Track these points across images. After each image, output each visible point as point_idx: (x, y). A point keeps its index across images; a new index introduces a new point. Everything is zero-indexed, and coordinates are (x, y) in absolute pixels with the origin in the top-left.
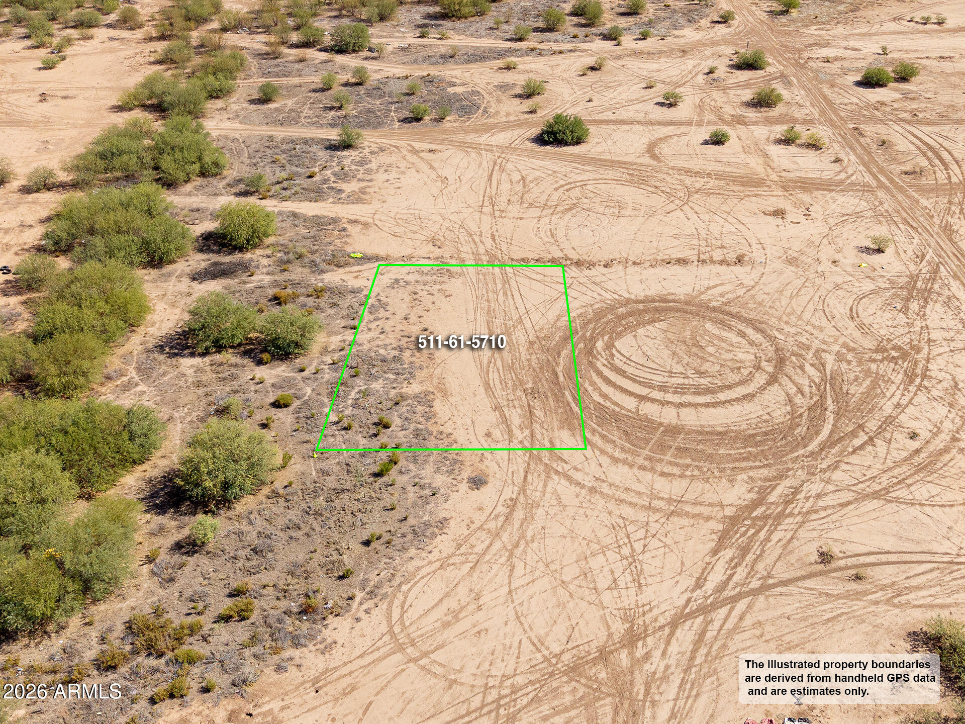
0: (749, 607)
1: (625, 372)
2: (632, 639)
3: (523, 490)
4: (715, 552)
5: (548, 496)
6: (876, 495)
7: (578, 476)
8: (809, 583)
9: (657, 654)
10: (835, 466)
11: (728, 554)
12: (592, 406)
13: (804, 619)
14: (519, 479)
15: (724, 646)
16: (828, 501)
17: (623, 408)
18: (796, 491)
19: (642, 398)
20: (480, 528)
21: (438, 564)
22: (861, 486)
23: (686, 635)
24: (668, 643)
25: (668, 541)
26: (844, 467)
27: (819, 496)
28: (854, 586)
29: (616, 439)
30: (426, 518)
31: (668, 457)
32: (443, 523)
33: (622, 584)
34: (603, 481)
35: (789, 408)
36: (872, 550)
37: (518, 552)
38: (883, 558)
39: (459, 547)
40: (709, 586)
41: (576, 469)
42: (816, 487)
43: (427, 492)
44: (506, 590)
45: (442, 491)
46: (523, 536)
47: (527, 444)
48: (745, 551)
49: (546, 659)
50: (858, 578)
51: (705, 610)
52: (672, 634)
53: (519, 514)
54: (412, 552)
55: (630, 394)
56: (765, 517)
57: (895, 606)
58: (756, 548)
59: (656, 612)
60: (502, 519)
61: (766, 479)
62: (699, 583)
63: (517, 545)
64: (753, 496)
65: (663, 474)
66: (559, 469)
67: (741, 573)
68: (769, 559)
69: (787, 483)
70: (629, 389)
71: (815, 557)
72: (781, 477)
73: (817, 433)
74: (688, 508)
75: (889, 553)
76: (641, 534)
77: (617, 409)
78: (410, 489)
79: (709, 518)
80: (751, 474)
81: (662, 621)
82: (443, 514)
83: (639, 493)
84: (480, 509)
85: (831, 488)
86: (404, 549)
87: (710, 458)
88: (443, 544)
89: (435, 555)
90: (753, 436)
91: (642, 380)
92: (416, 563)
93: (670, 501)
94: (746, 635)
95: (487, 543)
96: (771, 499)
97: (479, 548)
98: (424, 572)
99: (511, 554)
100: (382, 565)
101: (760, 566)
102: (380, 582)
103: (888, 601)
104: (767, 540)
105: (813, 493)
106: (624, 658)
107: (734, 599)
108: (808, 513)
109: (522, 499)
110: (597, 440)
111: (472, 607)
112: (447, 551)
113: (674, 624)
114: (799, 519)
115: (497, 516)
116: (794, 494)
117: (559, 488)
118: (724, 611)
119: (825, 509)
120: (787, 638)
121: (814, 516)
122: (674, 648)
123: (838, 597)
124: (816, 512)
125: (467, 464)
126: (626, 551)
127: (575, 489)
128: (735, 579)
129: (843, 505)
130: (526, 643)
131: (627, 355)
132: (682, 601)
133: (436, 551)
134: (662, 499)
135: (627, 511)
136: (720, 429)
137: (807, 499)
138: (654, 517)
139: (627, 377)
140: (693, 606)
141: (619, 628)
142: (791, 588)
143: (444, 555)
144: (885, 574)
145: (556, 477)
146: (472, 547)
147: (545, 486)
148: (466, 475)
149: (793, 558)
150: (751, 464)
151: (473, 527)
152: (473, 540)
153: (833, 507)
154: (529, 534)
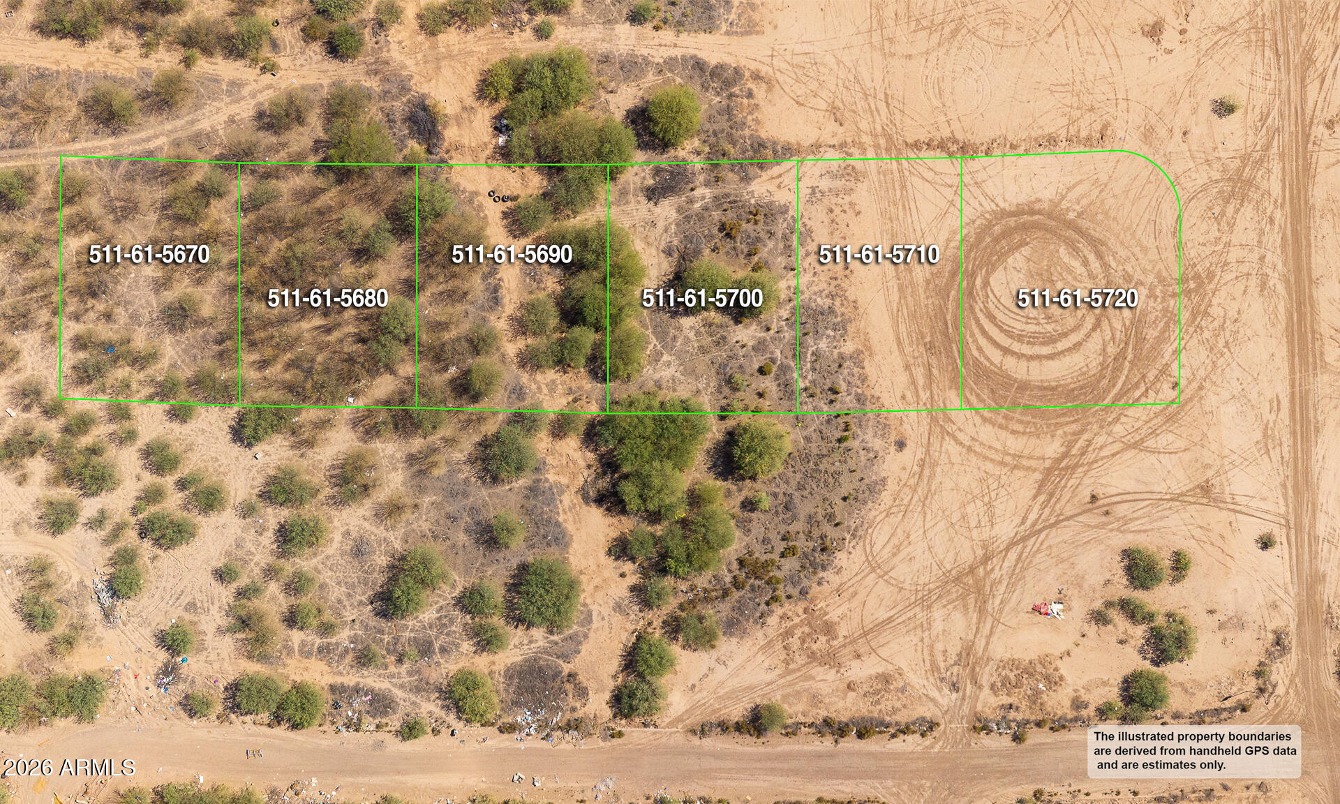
0: (1047, 536)
1: (995, 318)
2: (986, 559)
3: (928, 452)
4: (1035, 497)
5: (943, 455)
6: (1134, 446)
7: (960, 436)
8: (1080, 518)
9: (997, 568)
10: (1117, 420)
11: (1042, 498)
12: (971, 362)
13: (1073, 543)
14: (925, 441)
15: (1031, 562)
16: (1106, 452)
17: (992, 363)
18: (1090, 442)
19: (1006, 351)
20: (905, 484)
21: (885, 513)
22: (1129, 437)
23: (1012, 555)
24: (1003, 561)
25: (1010, 490)
26: (1123, 419)
27: (1101, 448)
28: (1104, 519)
29: (985, 397)
30: (874, 478)
31: (1017, 416)
32: (884, 480)
33: (983, 524)
34: (976, 440)
35: (1101, 358)
36: (1121, 491)
37: (927, 502)
38: (1125, 497)
39: (895, 500)
40: (1029, 523)
41: (960, 430)
42: (1100, 440)
43: (872, 455)
44: (921, 531)
45: (880, 454)
46: (929, 490)
47: (929, 406)
48: (1051, 495)
49: (944, 574)
50: (1107, 513)
51: (1024, 539)
52: (1006, 555)
53: (927, 472)
54: (870, 504)
55: (997, 345)
56: (1067, 468)
57: (1121, 532)
58: (1057, 495)
59: (999, 541)
60: (917, 476)
61: (1074, 434)
62: (1023, 523)
63: (926, 498)
64: (1063, 449)
65: (1013, 432)
66: (950, 430)
67: (1047, 511)
68: (1063, 502)
69: (1086, 436)
70: (997, 340)
71: (1088, 499)
72: (1082, 431)
73: (1114, 386)
74: (1025, 462)
75: (1129, 493)
76: (995, 486)
77: (988, 365)
78: (862, 452)
79: (1035, 470)
80: (1066, 429)
81: (1002, 548)
82: (883, 474)
83: (997, 450)
84: (904, 469)
85: (1110, 440)
86: (865, 503)
87: (1042, 414)
88: (886, 497)
89: (882, 508)
90: (1073, 390)
91: (1006, 328)
92: (873, 513)
93: (1014, 456)
94: (1043, 554)
95: (910, 496)
96: (1074, 451)
97: (905, 502)
98: (878, 519)
99: (924, 505)
100: (855, 516)
101: (1058, 506)
102: (856, 527)
103: (1118, 530)
104: (1065, 486)
105: (1098, 446)
106: (981, 571)
107: (1040, 531)
108: (1092, 463)
109: (928, 460)
110: (973, 399)
111: (906, 543)
112: (889, 503)
113: (1007, 549)
114: (1086, 468)
115: (914, 474)
116: (1088, 446)
117: (950, 447)
118: (1033, 539)
119: (1102, 458)
120: (1061, 556)
121: (1095, 465)
122: (1006, 564)
123: (1093, 527)
124: (1096, 461)
125: (893, 428)
126: (986, 499)
127: (959, 448)
128: (1043, 517)
129: (1114, 455)
130: (934, 564)
131: (998, 295)
132: (1013, 534)
133: (882, 503)
134: (1010, 454)
135: (989, 466)
136: (1053, 384)
137: (1094, 450)
138: (1005, 470)
139: (996, 325)
140: (1018, 537)
141: (980, 552)
142: (1071, 522)
143: (888, 506)
144: (1121, 510)
145: (947, 438)
146: (902, 500)
147: (941, 446)
148: (892, 439)
149: (1076, 500)
150: (1067, 419)
151: (901, 483)
152: (902, 495)
153: (1107, 457)
154: (933, 488)
